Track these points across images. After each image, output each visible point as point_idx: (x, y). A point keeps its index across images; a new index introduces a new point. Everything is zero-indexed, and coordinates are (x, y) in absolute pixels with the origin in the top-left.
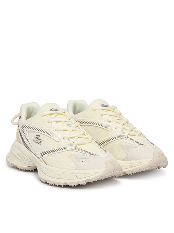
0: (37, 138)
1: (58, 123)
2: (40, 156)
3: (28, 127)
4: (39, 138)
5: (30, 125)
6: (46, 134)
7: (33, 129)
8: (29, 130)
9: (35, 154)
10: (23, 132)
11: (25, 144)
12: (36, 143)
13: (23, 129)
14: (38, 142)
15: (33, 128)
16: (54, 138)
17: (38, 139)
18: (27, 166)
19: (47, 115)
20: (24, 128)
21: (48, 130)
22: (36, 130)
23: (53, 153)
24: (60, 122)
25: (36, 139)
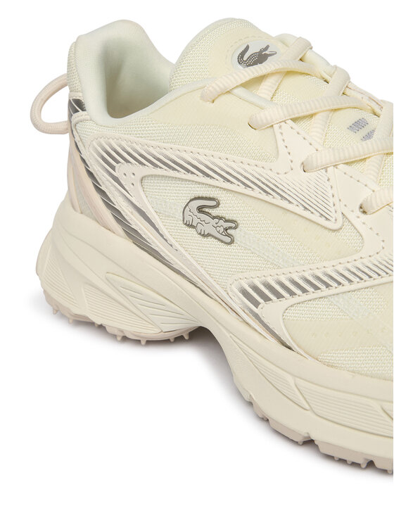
0: (200, 209)
1: (304, 125)
2: (238, 301)
3: (141, 159)
4: (214, 212)
5: (151, 150)
6: (256, 193)
7: (170, 167)
8: (150, 170)
9: (200, 284)
10: (116, 179)
11: (132, 234)
12: (204, 236)
13: (113, 168)
14: (208, 229)
15: (173, 165)
16: (306, 214)
17: (208, 214)
18: (158, 331)
19: (236, 91)
20: (118, 162)
21: (259, 170)
22: (188, 171)
23: (318, 294)
24: (311, 116)
25: (196, 218)
